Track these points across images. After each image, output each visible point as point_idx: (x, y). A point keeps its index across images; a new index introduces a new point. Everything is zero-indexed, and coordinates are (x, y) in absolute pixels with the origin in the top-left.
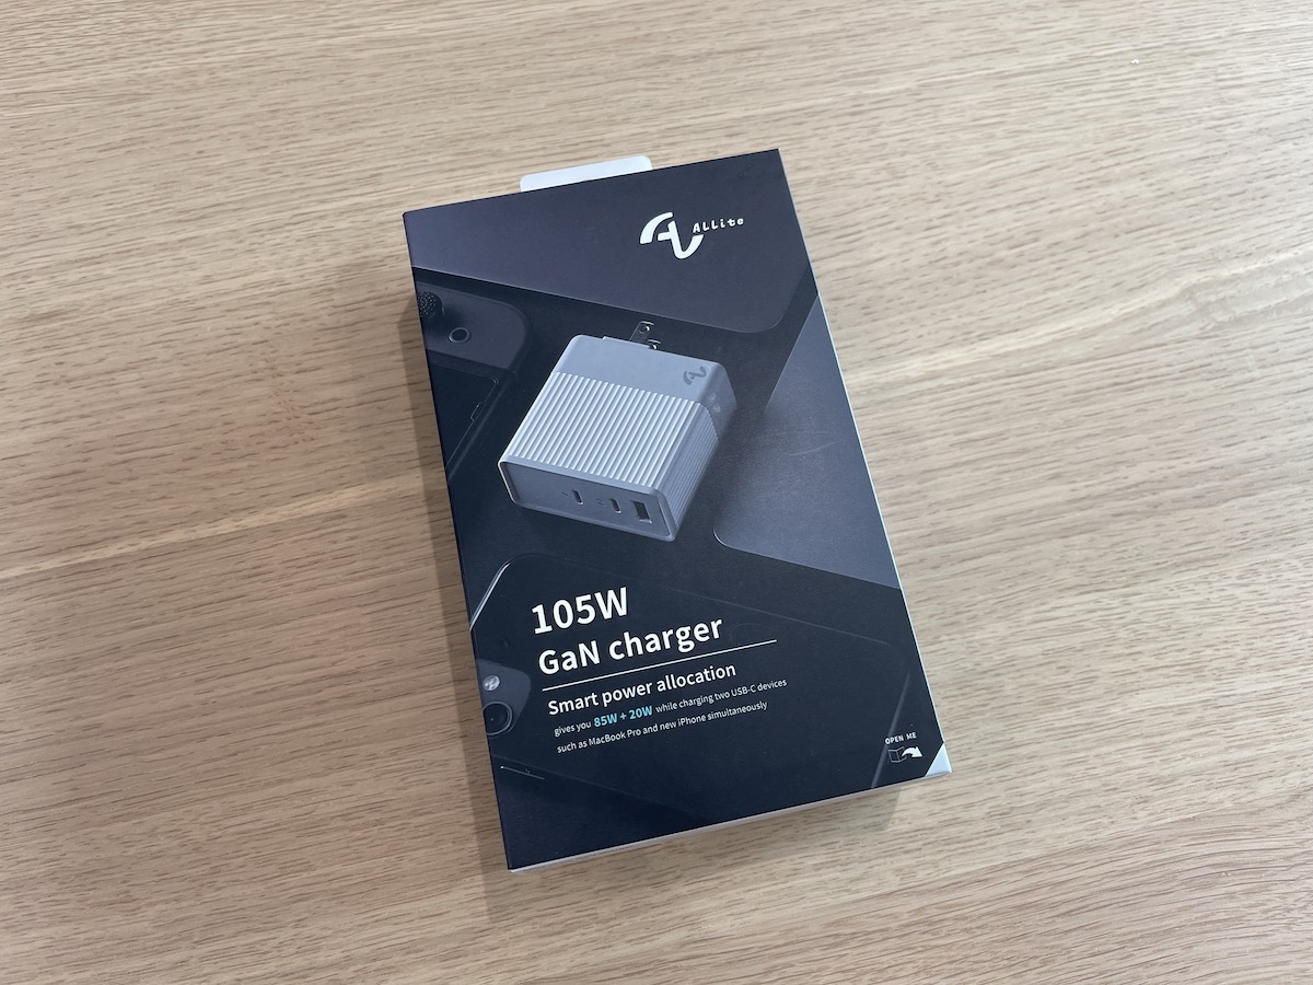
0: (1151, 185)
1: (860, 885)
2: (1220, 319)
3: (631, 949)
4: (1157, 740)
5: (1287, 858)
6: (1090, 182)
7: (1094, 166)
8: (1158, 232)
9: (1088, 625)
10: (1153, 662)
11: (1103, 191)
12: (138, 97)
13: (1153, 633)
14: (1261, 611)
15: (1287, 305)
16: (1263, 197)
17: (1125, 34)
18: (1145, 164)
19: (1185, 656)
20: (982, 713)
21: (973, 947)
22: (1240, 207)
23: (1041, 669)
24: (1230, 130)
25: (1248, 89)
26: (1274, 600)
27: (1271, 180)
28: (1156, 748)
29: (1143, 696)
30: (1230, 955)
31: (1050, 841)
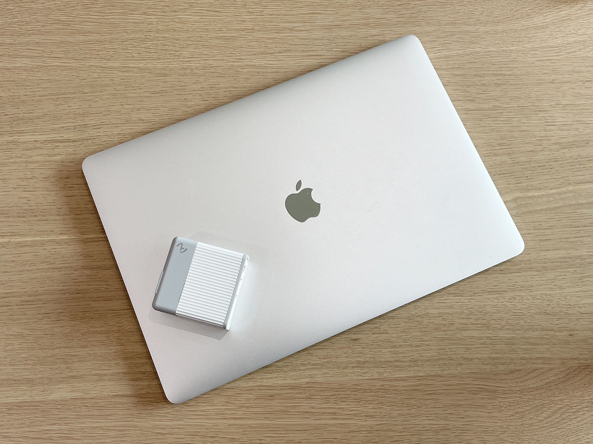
0: (511, 158)
1: (366, 375)
2: (524, 211)
3: (292, 382)
4: (469, 346)
5: (504, 391)
6: (490, 154)
7: (493, 149)
8: (510, 176)
9: (455, 307)
10: (474, 322)
11: (494, 158)
12: (166, 75)
13: (476, 313)
14: (514, 311)
15: (549, 209)
16: (551, 169)
17: (516, 100)
19: (485, 321)
20: (415, 329)
21: (397, 399)
23: (437, 318)
24: (545, 142)
25: (556, 127)
26: (519, 309)
27: (555, 162)
28: (468, 349)
29: (468, 332)
30: (478, 417)
31: (428, 372)
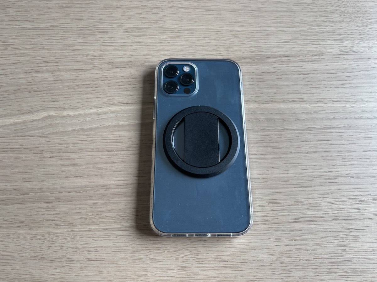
18: (57, 68)
22: (85, 90)
